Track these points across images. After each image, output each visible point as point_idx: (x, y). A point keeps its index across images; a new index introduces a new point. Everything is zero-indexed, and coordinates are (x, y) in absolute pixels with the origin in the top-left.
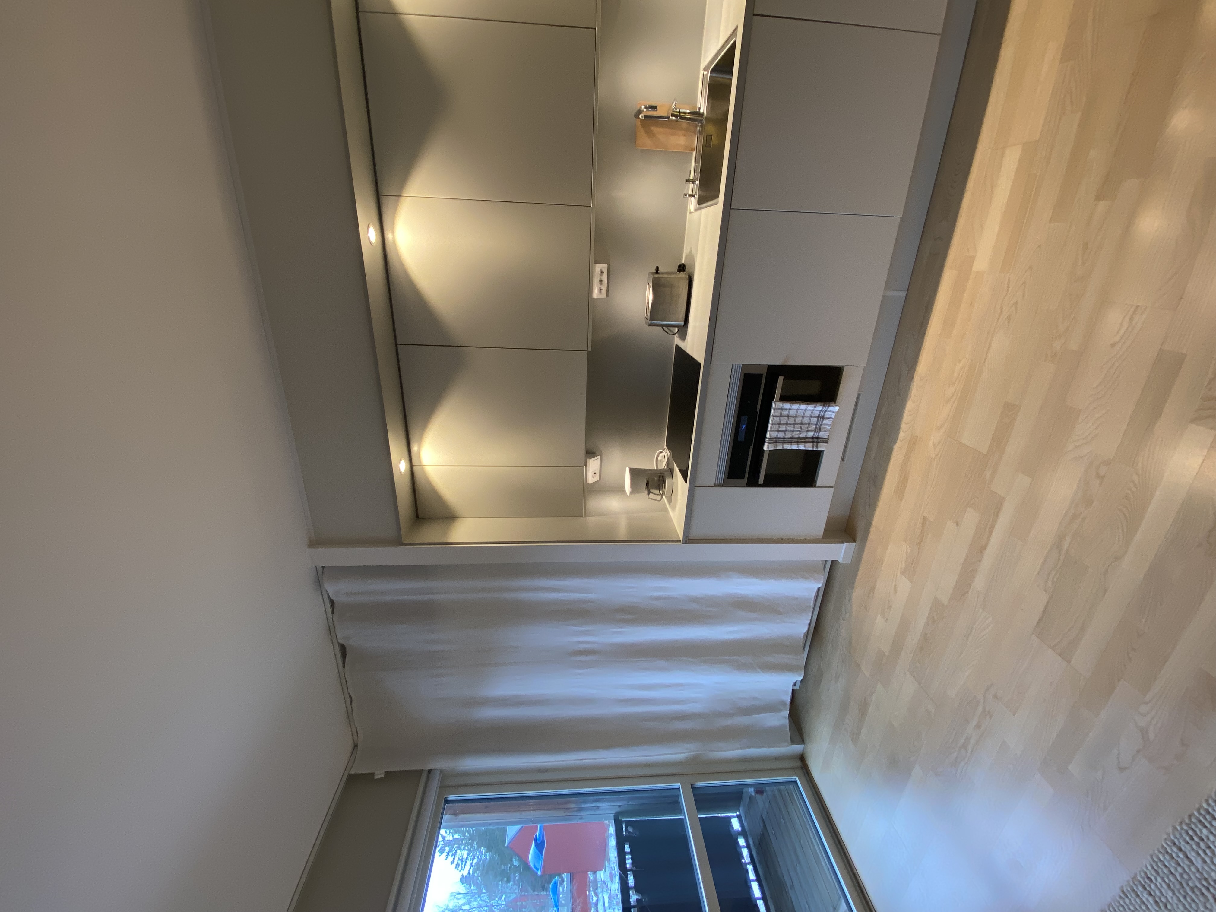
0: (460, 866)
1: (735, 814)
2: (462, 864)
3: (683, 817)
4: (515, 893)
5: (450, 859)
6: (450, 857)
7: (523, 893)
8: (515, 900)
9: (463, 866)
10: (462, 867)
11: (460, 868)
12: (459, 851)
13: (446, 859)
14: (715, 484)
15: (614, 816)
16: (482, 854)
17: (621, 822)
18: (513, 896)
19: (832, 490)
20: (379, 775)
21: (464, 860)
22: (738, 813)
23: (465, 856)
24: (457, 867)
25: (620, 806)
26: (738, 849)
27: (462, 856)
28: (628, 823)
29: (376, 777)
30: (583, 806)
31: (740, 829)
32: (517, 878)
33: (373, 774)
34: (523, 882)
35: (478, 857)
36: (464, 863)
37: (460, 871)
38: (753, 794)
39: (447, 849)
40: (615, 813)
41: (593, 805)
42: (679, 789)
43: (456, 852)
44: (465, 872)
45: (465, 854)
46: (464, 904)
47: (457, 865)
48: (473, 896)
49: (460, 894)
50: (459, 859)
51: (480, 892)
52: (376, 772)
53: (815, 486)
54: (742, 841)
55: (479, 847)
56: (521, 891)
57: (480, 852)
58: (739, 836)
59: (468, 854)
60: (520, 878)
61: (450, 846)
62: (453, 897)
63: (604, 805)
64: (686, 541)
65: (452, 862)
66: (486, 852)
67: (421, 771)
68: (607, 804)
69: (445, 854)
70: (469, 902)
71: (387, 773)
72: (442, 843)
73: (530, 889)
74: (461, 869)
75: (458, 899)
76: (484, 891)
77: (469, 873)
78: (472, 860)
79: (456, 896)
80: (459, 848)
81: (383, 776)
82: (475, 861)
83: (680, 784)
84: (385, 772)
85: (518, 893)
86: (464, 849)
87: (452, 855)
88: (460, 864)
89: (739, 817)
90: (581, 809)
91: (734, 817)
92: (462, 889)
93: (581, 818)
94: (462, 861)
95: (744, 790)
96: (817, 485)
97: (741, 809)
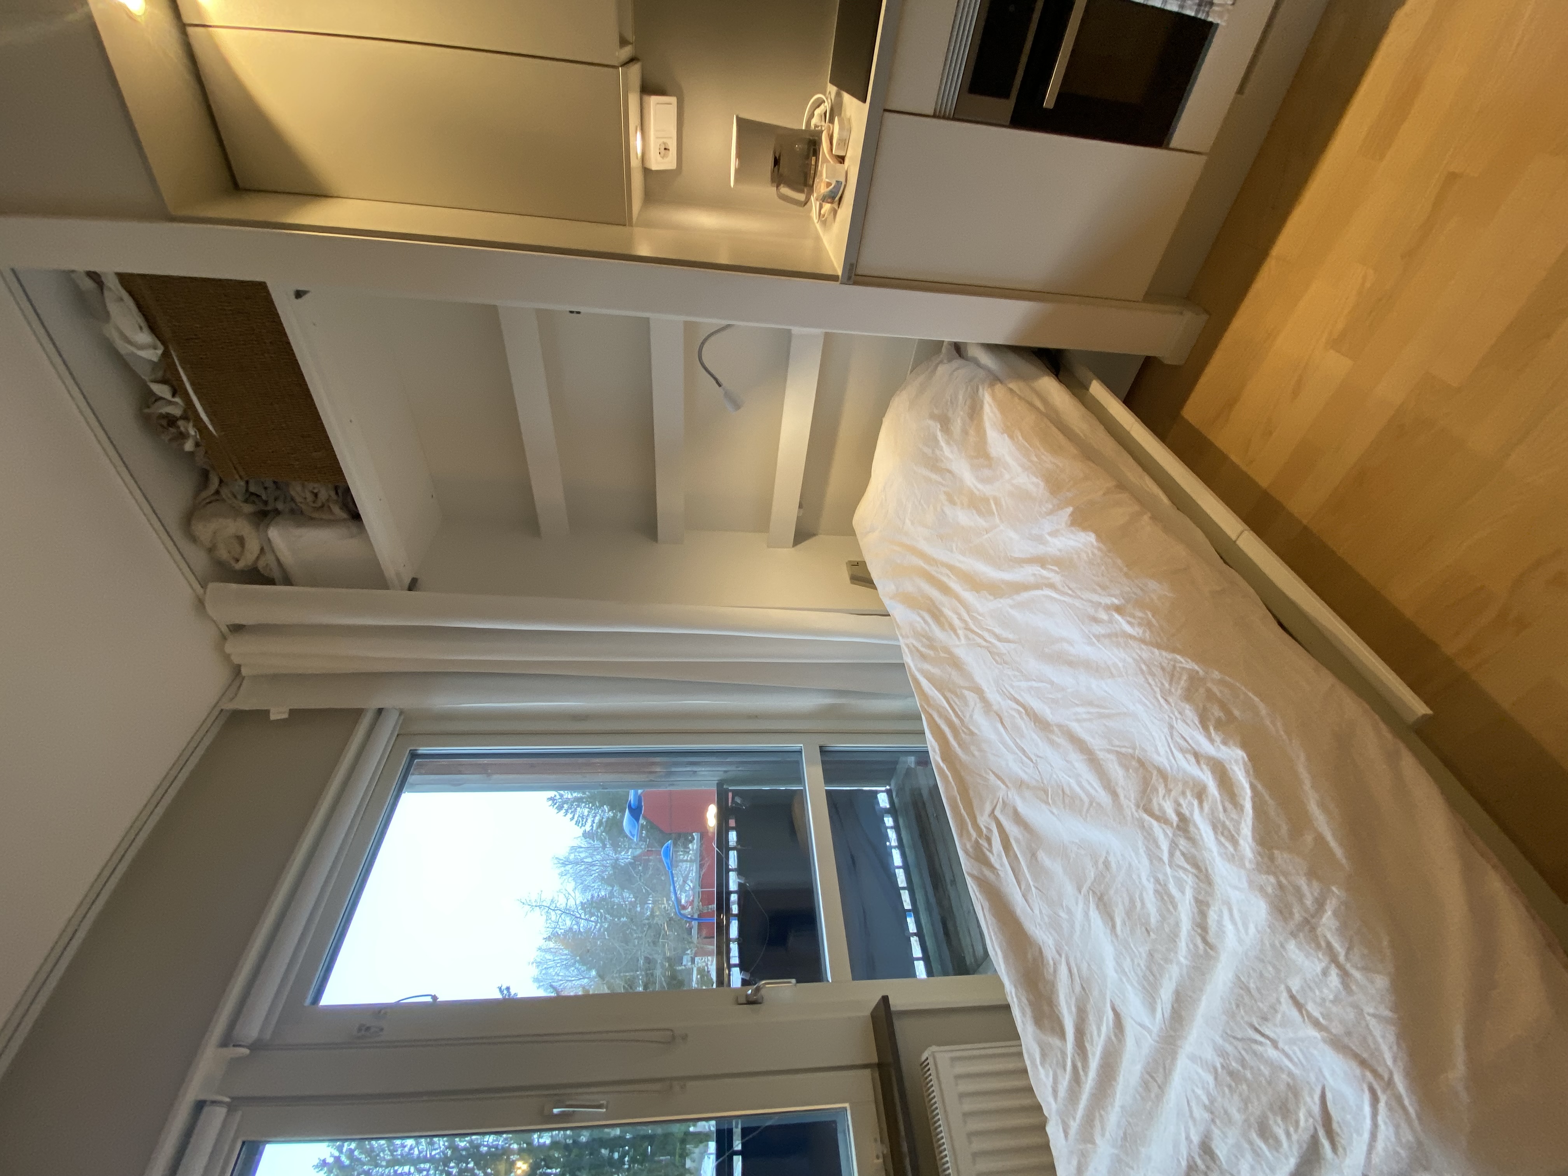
0: (581, 823)
1: (883, 789)
2: (583, 821)
3: (802, 788)
4: (641, 848)
5: (570, 816)
6: (569, 814)
7: (650, 849)
8: (640, 855)
9: (584, 822)
10: (582, 824)
11: (580, 825)
12: (579, 809)
13: (565, 816)
14: (935, 110)
15: (717, 784)
16: (605, 812)
17: (727, 791)
18: (638, 852)
19: (1204, 159)
20: (278, 713)
21: (584, 817)
22: (888, 787)
23: (586, 813)
24: (577, 823)
25: (726, 772)
26: (883, 830)
27: (582, 813)
28: (736, 793)
29: (273, 717)
30: (673, 769)
31: (888, 806)
32: (644, 835)
33: (267, 712)
34: (649, 839)
35: (600, 815)
36: (585, 820)
37: (581, 827)
38: (913, 766)
39: (566, 806)
40: (721, 780)
41: (688, 769)
42: (800, 752)
43: (576, 809)
44: (588, 828)
45: (586, 811)
46: (586, 857)
47: (577, 821)
48: (595, 850)
49: (582, 848)
50: (579, 816)
51: (604, 846)
52: (273, 711)
53: (1167, 148)
54: (889, 821)
55: (602, 805)
56: (648, 847)
57: (602, 811)
58: (885, 815)
59: (589, 812)
60: (647, 834)
61: (569, 804)
62: (574, 850)
63: (703, 769)
64: (849, 278)
65: (572, 819)
66: (609, 811)
67: (358, 713)
68: (707, 769)
69: (564, 811)
70: (592, 856)
71: (292, 712)
72: (560, 800)
73: (656, 845)
74: (582, 826)
75: (579, 852)
76: (608, 846)
77: (592, 829)
78: (595, 817)
79: (578, 850)
80: (578, 806)
81: (286, 716)
82: (597, 818)
83: (802, 745)
84: (290, 710)
85: (645, 848)
86: (585, 807)
87: (572, 812)
88: (581, 820)
89: (889, 793)
90: (670, 774)
91: (882, 791)
92: (584, 843)
93: (673, 785)
94: (583, 818)
95: (900, 760)
96: (1174, 144)
97: (893, 783)
